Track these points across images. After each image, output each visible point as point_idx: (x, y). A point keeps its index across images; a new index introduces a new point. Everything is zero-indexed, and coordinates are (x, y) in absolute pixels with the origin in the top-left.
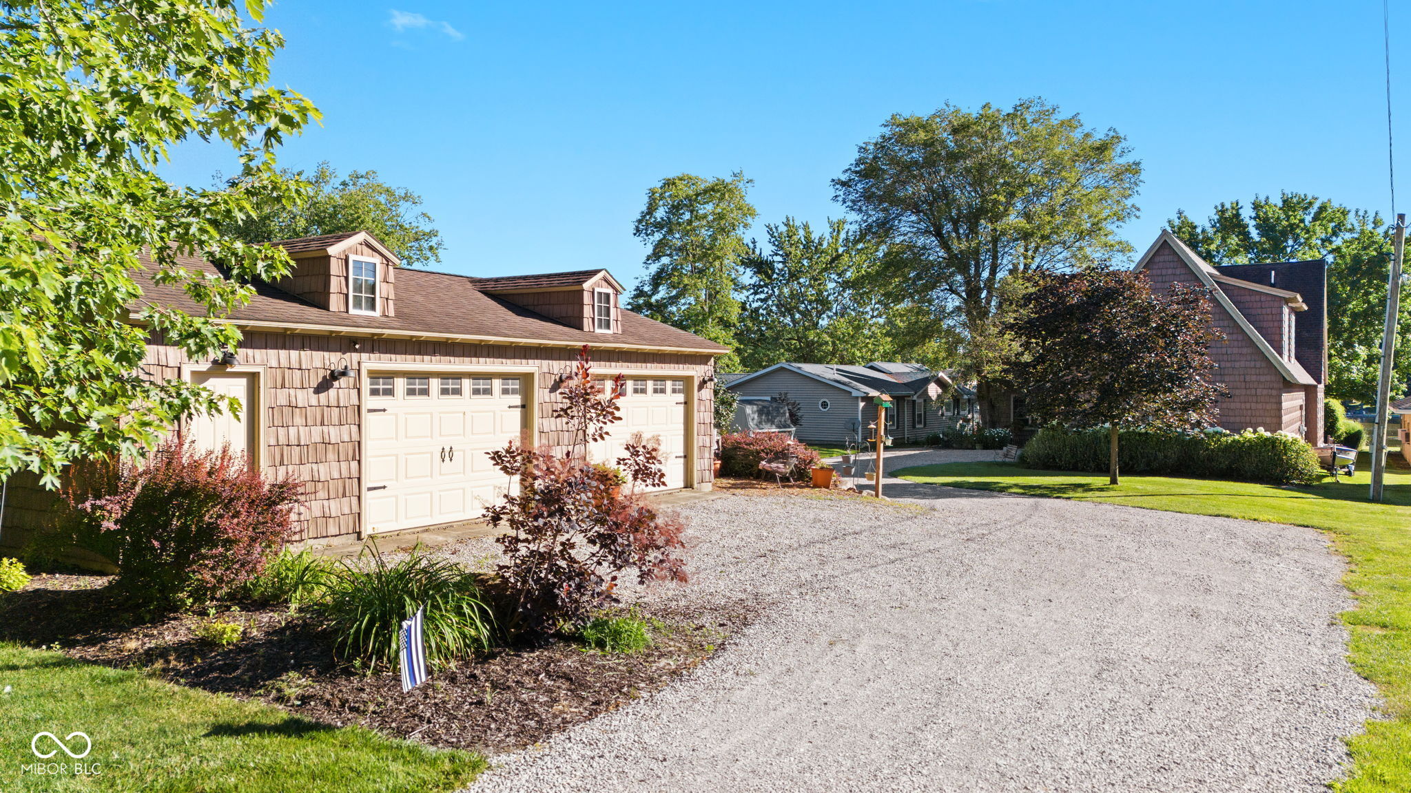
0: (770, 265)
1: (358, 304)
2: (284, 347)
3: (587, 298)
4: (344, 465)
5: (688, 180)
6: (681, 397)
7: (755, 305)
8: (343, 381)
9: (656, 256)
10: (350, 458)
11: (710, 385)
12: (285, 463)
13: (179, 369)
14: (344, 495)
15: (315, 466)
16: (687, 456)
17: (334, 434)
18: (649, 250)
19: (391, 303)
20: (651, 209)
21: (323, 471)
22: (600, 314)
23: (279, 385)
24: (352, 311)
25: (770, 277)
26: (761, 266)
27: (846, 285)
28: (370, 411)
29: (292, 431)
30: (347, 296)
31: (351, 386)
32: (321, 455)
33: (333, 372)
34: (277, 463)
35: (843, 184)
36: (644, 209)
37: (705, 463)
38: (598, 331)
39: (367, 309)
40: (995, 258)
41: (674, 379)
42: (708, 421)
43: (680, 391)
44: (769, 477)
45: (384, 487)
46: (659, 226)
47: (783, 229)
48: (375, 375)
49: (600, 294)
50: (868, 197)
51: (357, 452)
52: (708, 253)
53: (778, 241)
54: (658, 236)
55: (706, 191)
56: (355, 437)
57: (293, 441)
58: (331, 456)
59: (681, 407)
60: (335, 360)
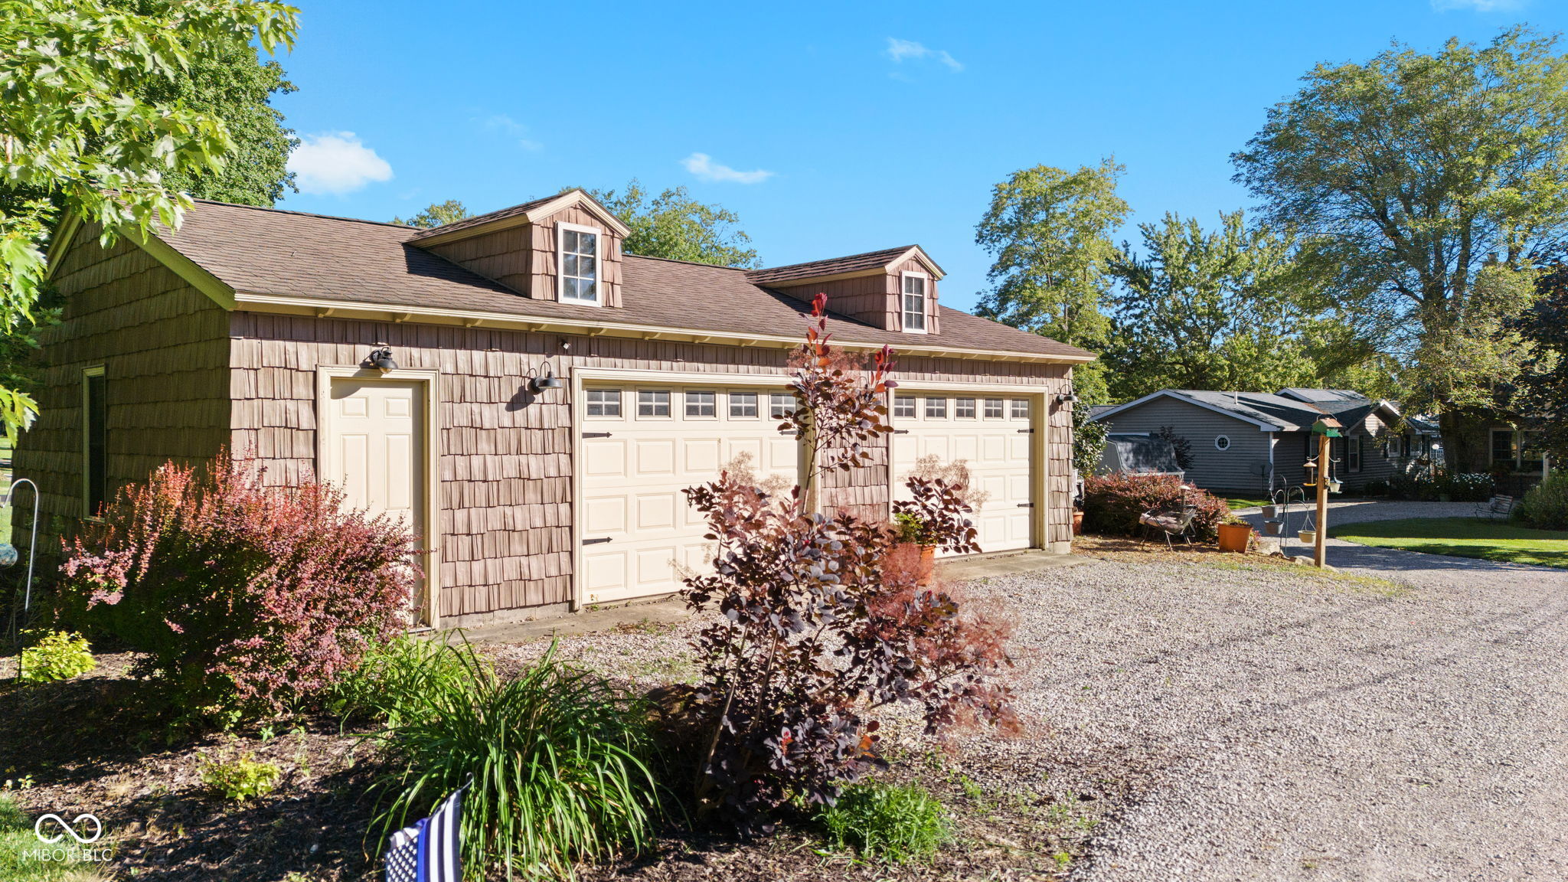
0: (1147, 272)
1: (571, 291)
2: (463, 346)
3: (891, 285)
4: (550, 509)
5: (1043, 172)
6: (1025, 423)
7: (1127, 323)
8: (547, 394)
9: (1003, 266)
10: (558, 499)
11: (1067, 406)
12: (467, 505)
13: (315, 373)
14: (550, 550)
15: (508, 510)
16: (1034, 505)
17: (535, 466)
18: (995, 258)
19: (617, 289)
20: (997, 209)
21: (519, 517)
22: (908, 308)
23: (457, 398)
24: (563, 299)
25: (1146, 288)
26: (1135, 275)
27: (1248, 293)
28: (586, 435)
29: (477, 461)
30: (556, 278)
31: (560, 401)
32: (517, 495)
33: (533, 381)
34: (455, 505)
35: (1248, 158)
36: (988, 209)
37: (1060, 514)
38: (906, 330)
39: (584, 296)
40: (1466, 244)
41: (1015, 397)
42: (1063, 456)
43: (1023, 414)
44: (1155, 535)
45: (608, 540)
46: (1007, 229)
47: (1162, 229)
48: (593, 387)
49: (909, 279)
50: (1281, 174)
51: (568, 490)
52: (1068, 259)
53: (1158, 245)
54: (1005, 242)
55: (1066, 185)
56: (565, 470)
57: (478, 475)
58: (532, 496)
59: (1026, 437)
60: (535, 364)
